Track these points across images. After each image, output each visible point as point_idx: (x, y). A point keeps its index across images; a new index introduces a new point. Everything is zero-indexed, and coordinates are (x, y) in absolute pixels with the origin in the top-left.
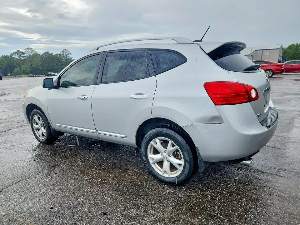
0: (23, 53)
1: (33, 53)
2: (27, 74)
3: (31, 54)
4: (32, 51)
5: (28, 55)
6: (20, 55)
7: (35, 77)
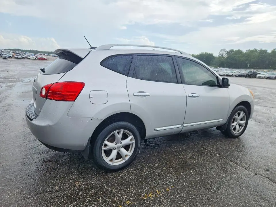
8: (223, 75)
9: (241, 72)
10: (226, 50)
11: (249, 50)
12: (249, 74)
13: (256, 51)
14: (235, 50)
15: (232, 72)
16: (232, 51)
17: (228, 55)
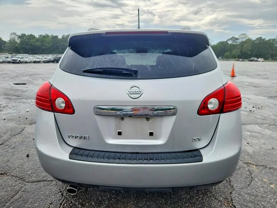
0: (237, 39)
1: (246, 39)
2: (235, 58)
3: (244, 40)
4: (246, 37)
5: (241, 40)
6: (234, 41)
7: (241, 61)
8: (29, 61)
9: (48, 57)
10: (17, 34)
11: (41, 35)
12: (55, 59)
13: (48, 36)
14: (27, 34)
15: (38, 58)
16: (23, 36)
17: (21, 40)
